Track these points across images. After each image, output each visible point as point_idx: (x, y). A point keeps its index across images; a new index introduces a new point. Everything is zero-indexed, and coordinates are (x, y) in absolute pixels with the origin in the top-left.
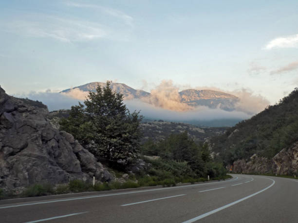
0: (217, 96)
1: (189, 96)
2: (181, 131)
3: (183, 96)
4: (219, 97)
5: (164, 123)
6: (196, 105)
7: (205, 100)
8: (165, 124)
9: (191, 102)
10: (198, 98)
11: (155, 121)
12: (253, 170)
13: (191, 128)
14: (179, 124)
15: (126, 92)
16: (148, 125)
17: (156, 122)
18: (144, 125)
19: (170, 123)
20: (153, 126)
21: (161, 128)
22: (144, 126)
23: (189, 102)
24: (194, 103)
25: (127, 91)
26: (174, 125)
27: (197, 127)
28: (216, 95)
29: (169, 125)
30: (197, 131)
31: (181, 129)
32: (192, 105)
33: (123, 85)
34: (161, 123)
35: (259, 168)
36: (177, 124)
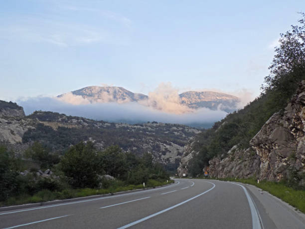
0: (218, 98)
1: (189, 98)
2: (176, 133)
3: (184, 99)
4: (220, 98)
5: (158, 124)
6: (196, 108)
7: (206, 102)
8: (159, 126)
9: (191, 104)
10: (199, 100)
11: (149, 122)
12: (230, 172)
13: (186, 130)
14: (175, 125)
15: (124, 96)
16: (139, 127)
17: (149, 124)
18: (135, 126)
19: (164, 125)
20: (144, 127)
21: (154, 130)
22: (135, 128)
23: (189, 105)
24: (194, 105)
25: (125, 94)
26: (168, 126)
27: (194, 128)
28: (217, 96)
29: (163, 127)
30: (193, 132)
31: (175, 131)
32: (193, 107)
33: (121, 88)
34: (155, 125)
35: (237, 168)
36: (172, 125)
